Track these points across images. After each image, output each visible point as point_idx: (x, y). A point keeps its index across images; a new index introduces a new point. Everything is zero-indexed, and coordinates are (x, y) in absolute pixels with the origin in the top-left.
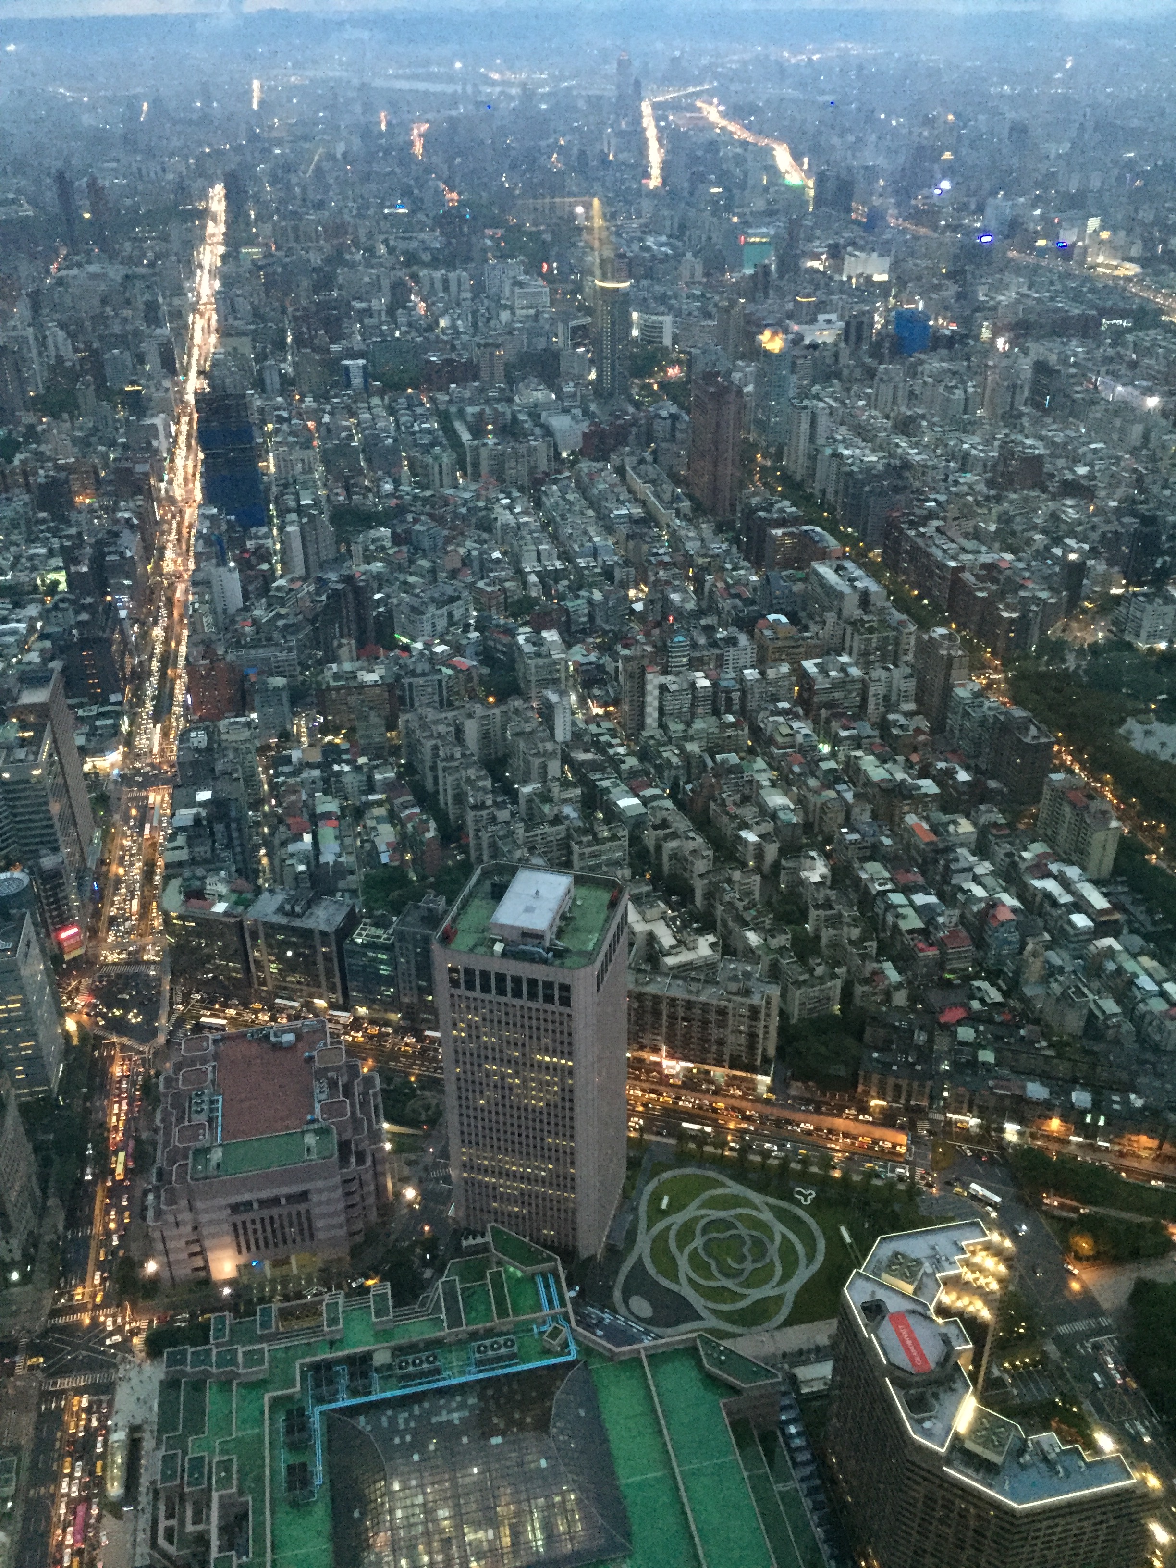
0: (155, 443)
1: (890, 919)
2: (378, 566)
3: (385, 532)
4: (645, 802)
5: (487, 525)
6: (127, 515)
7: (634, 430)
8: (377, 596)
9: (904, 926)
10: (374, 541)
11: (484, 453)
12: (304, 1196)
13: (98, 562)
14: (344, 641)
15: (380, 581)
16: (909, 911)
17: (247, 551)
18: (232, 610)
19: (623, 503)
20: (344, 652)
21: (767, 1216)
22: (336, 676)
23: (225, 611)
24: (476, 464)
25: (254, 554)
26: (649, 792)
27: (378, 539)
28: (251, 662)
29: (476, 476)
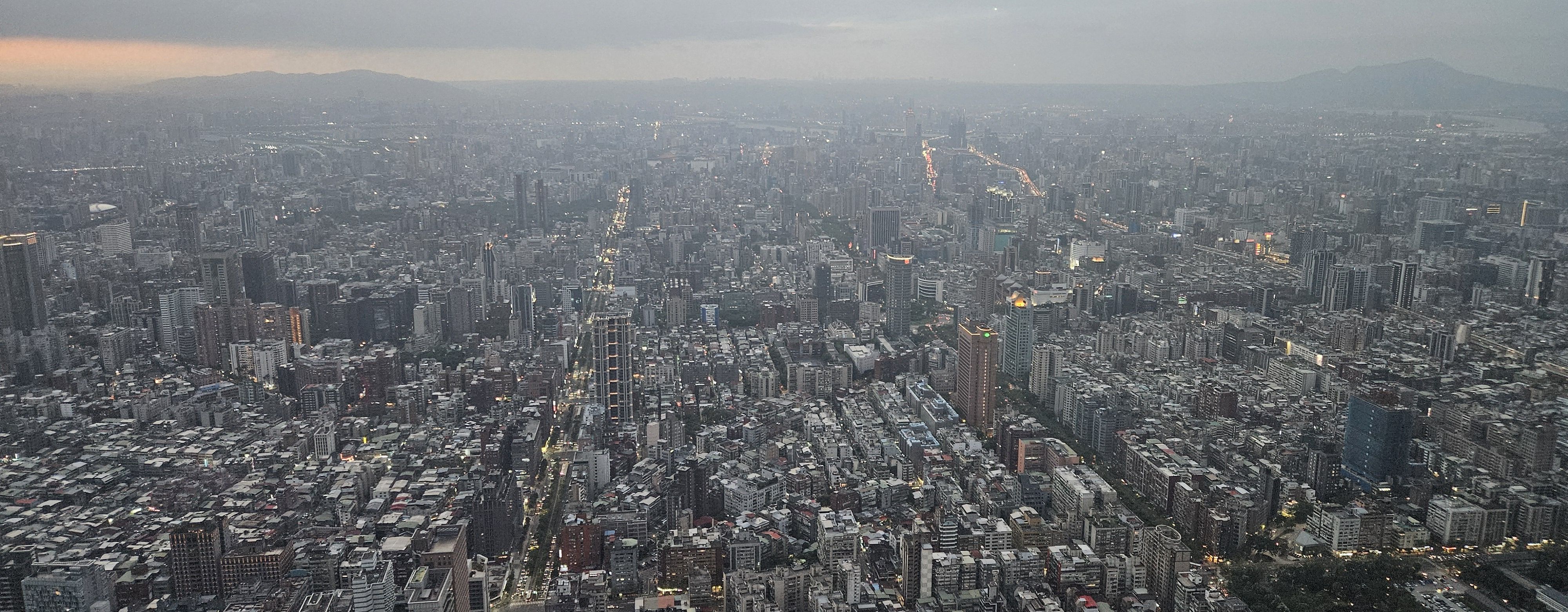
0: (560, 359)
2: (715, 455)
3: (722, 429)
5: (798, 427)
6: (532, 410)
7: (913, 360)
8: (712, 478)
10: (713, 435)
11: (800, 372)
13: (507, 443)
14: (684, 512)
15: (715, 466)
17: (618, 439)
18: (601, 486)
19: (905, 414)
20: (684, 521)
22: (676, 539)
23: (596, 484)
24: (794, 381)
25: (623, 442)
27: (718, 434)
28: (612, 525)
29: (793, 390)
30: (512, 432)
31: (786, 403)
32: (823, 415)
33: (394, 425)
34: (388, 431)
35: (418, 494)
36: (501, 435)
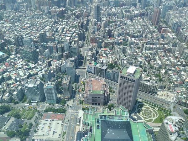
1: (172, 78)
2: (112, 28)
3: (113, 24)
4: (142, 60)
6: (85, 19)
7: (145, 14)
8: (112, 32)
9: (174, 79)
11: (126, 15)
12: (100, 97)
15: (112, 30)
16: (174, 78)
19: (143, 23)
20: (108, 38)
21: (152, 110)
22: (107, 41)
23: (95, 31)
25: (98, 25)
26: (143, 59)
28: (97, 38)
29: (125, 18)
30: (82, 23)
31: (124, 20)
32: (130, 22)
33: (65, 20)
34: (65, 21)
35: (70, 31)
36: (81, 23)
